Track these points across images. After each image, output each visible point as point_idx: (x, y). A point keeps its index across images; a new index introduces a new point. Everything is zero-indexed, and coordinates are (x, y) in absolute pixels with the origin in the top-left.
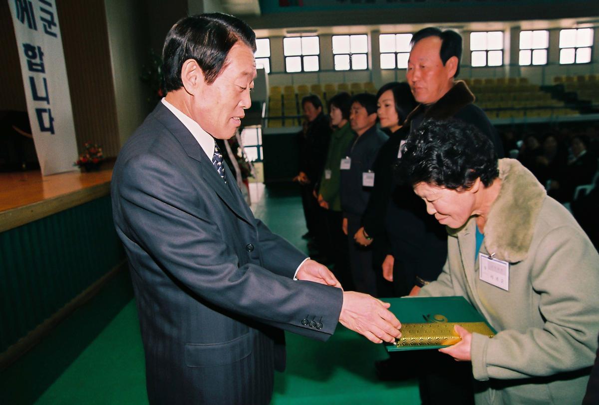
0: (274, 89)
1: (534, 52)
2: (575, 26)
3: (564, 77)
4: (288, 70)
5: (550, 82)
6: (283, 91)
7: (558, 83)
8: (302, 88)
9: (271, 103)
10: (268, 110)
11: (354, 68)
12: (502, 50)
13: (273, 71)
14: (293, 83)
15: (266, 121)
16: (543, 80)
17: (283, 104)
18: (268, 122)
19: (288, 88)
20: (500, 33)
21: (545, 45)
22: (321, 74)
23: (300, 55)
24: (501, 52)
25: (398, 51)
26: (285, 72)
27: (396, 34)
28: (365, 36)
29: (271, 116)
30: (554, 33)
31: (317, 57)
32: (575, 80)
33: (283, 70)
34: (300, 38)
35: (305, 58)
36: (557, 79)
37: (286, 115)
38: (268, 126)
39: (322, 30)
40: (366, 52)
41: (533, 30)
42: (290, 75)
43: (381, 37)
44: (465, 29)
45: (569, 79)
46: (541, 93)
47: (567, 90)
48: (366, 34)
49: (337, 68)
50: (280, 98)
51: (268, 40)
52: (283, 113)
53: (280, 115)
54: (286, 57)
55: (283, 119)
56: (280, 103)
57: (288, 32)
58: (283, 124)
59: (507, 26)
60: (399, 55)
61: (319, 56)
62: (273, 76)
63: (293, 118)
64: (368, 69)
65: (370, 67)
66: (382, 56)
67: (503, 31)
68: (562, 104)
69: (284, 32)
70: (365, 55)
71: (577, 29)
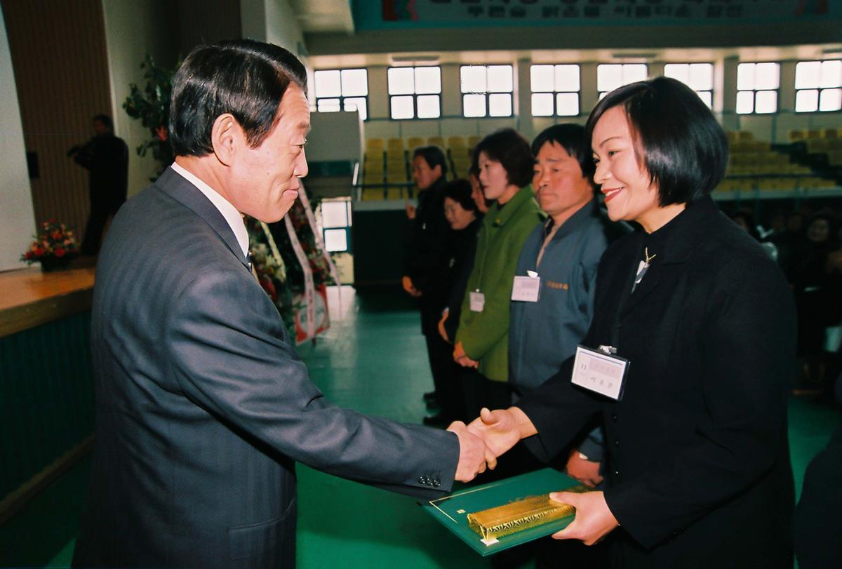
0: (373, 143)
1: (758, 94)
2: (819, 57)
3: (805, 131)
4: (394, 116)
5: (785, 138)
6: (385, 147)
7: (797, 139)
8: (414, 141)
9: (368, 163)
10: (363, 174)
11: (492, 114)
12: (712, 91)
13: (372, 115)
14: (400, 134)
15: (359, 191)
16: (774, 136)
17: (385, 166)
18: (363, 191)
19: (393, 142)
20: (708, 66)
21: (775, 84)
22: (443, 122)
23: (413, 93)
24: (709, 94)
25: (557, 91)
26: (390, 118)
27: (554, 65)
28: (510, 67)
29: (368, 182)
30: (787, 67)
31: (437, 97)
32: (822, 134)
33: (386, 115)
34: (412, 69)
35: (419, 98)
36: (795, 134)
37: (390, 181)
38: (362, 199)
39: (446, 57)
40: (510, 91)
41: (756, 63)
42: (397, 124)
43: (534, 69)
44: (657, 59)
45: (813, 133)
46: (774, 154)
47: (811, 151)
48: (511, 64)
49: (467, 114)
50: (381, 156)
51: (364, 71)
52: (385, 180)
53: (381, 182)
54: (390, 96)
55: (385, 187)
56: (382, 164)
57: (396, 59)
58: (386, 195)
59: (718, 54)
60: (559, 96)
61: (439, 95)
62: (371, 124)
63: (401, 186)
64: (513, 115)
65: (517, 112)
66: (534, 96)
67: (712, 63)
68: (807, 171)
69: (389, 58)
70: (509, 96)
71: (822, 61)
